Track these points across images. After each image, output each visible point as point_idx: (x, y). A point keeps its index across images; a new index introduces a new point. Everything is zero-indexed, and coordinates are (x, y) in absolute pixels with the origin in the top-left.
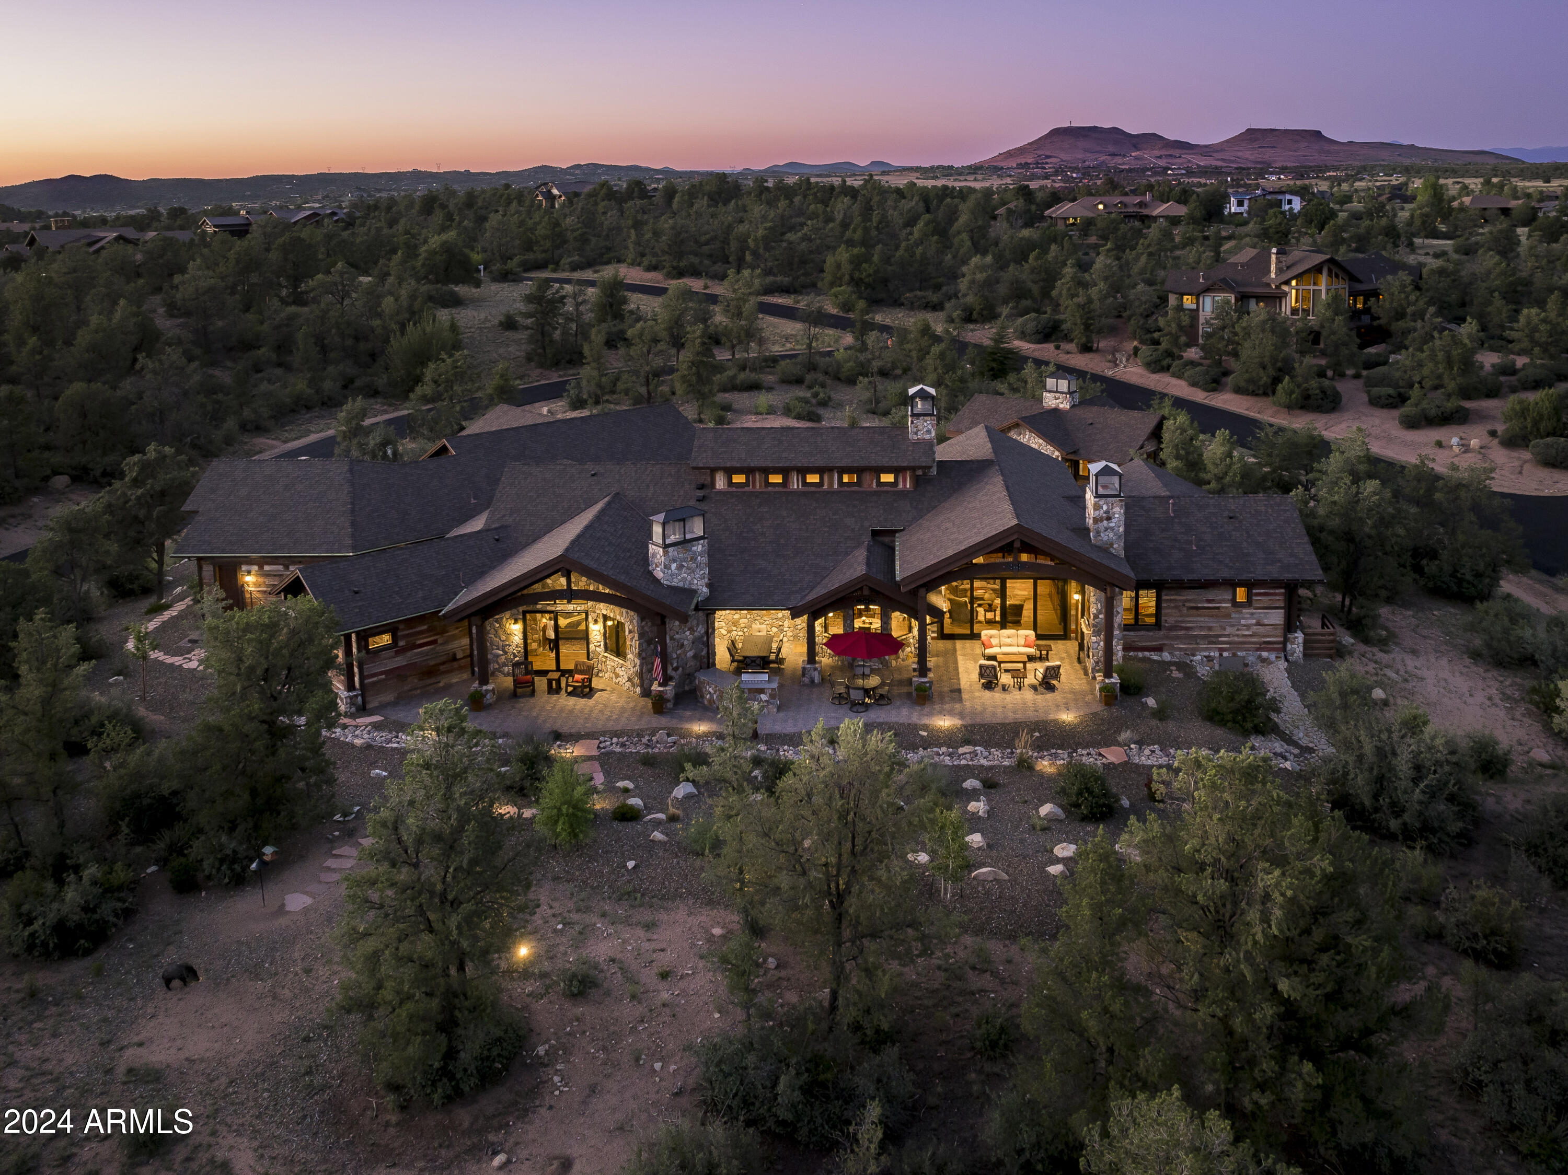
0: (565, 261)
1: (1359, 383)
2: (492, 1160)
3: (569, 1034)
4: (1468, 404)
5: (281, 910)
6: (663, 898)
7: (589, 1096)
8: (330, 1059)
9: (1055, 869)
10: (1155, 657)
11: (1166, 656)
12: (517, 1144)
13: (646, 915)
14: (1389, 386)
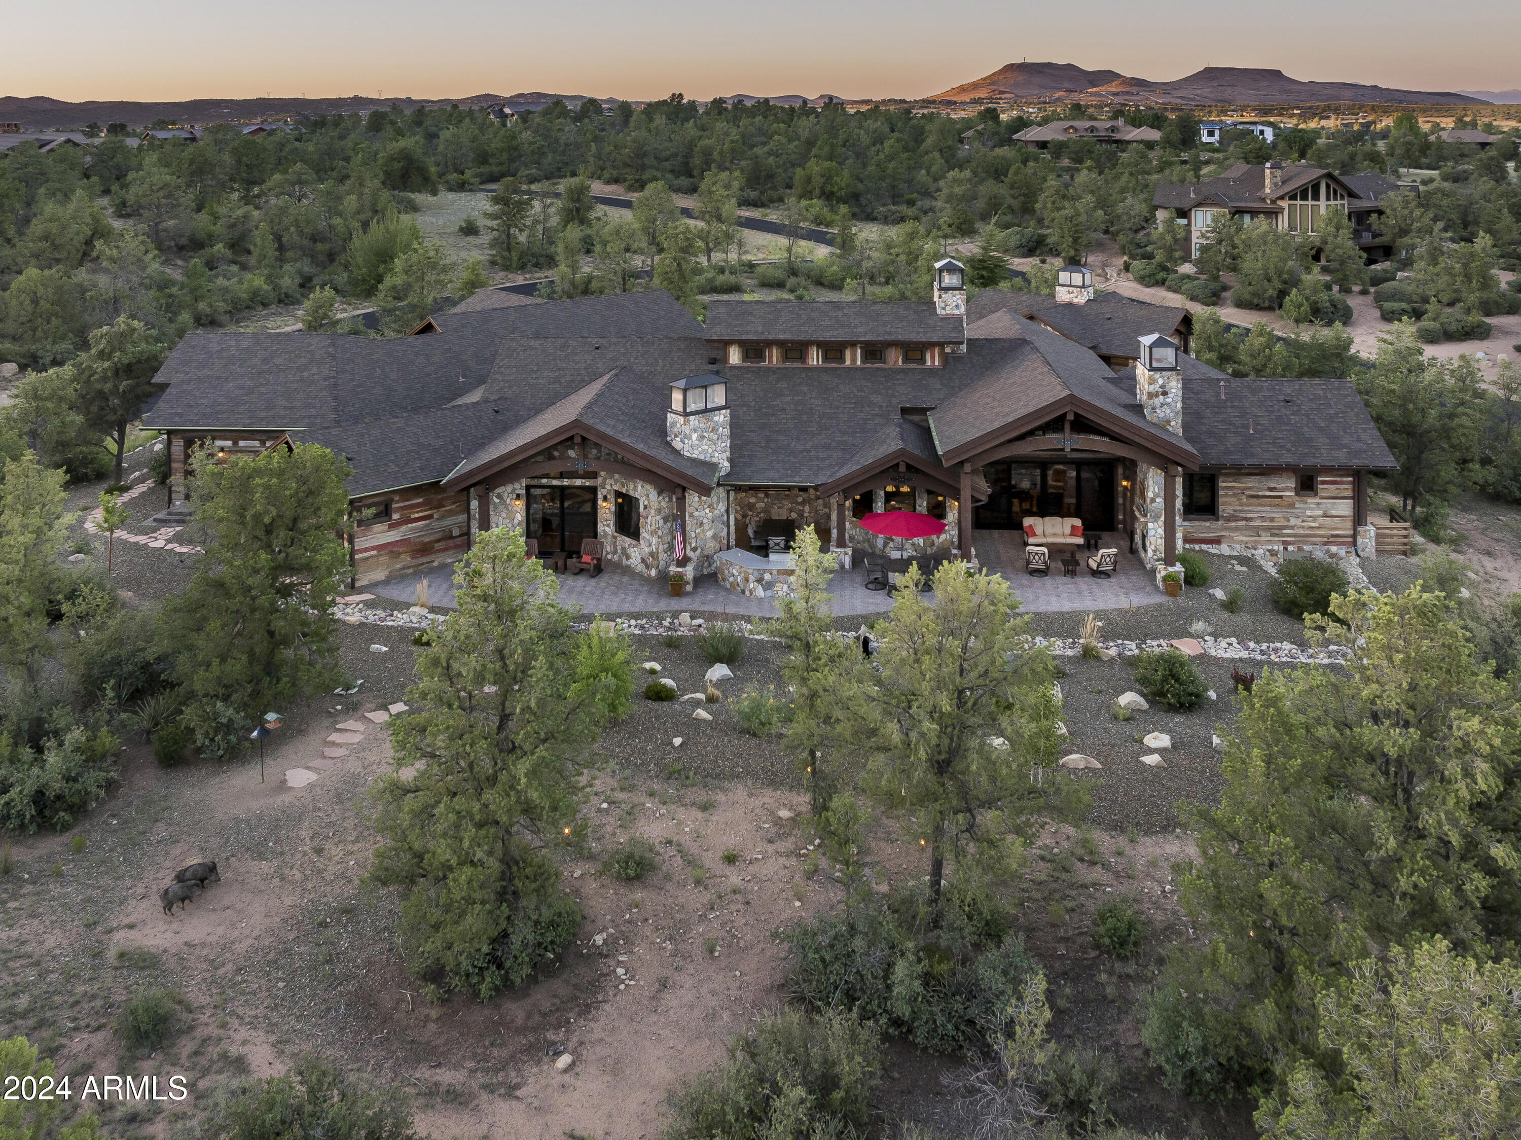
0: (523, 172)
1: (1369, 299)
2: (554, 1061)
3: (629, 922)
4: (1488, 320)
5: (282, 786)
6: (717, 777)
7: (659, 991)
8: (352, 946)
9: (1152, 760)
10: (1213, 549)
11: (1224, 549)
12: (581, 1043)
13: (702, 796)
14: (1401, 300)
